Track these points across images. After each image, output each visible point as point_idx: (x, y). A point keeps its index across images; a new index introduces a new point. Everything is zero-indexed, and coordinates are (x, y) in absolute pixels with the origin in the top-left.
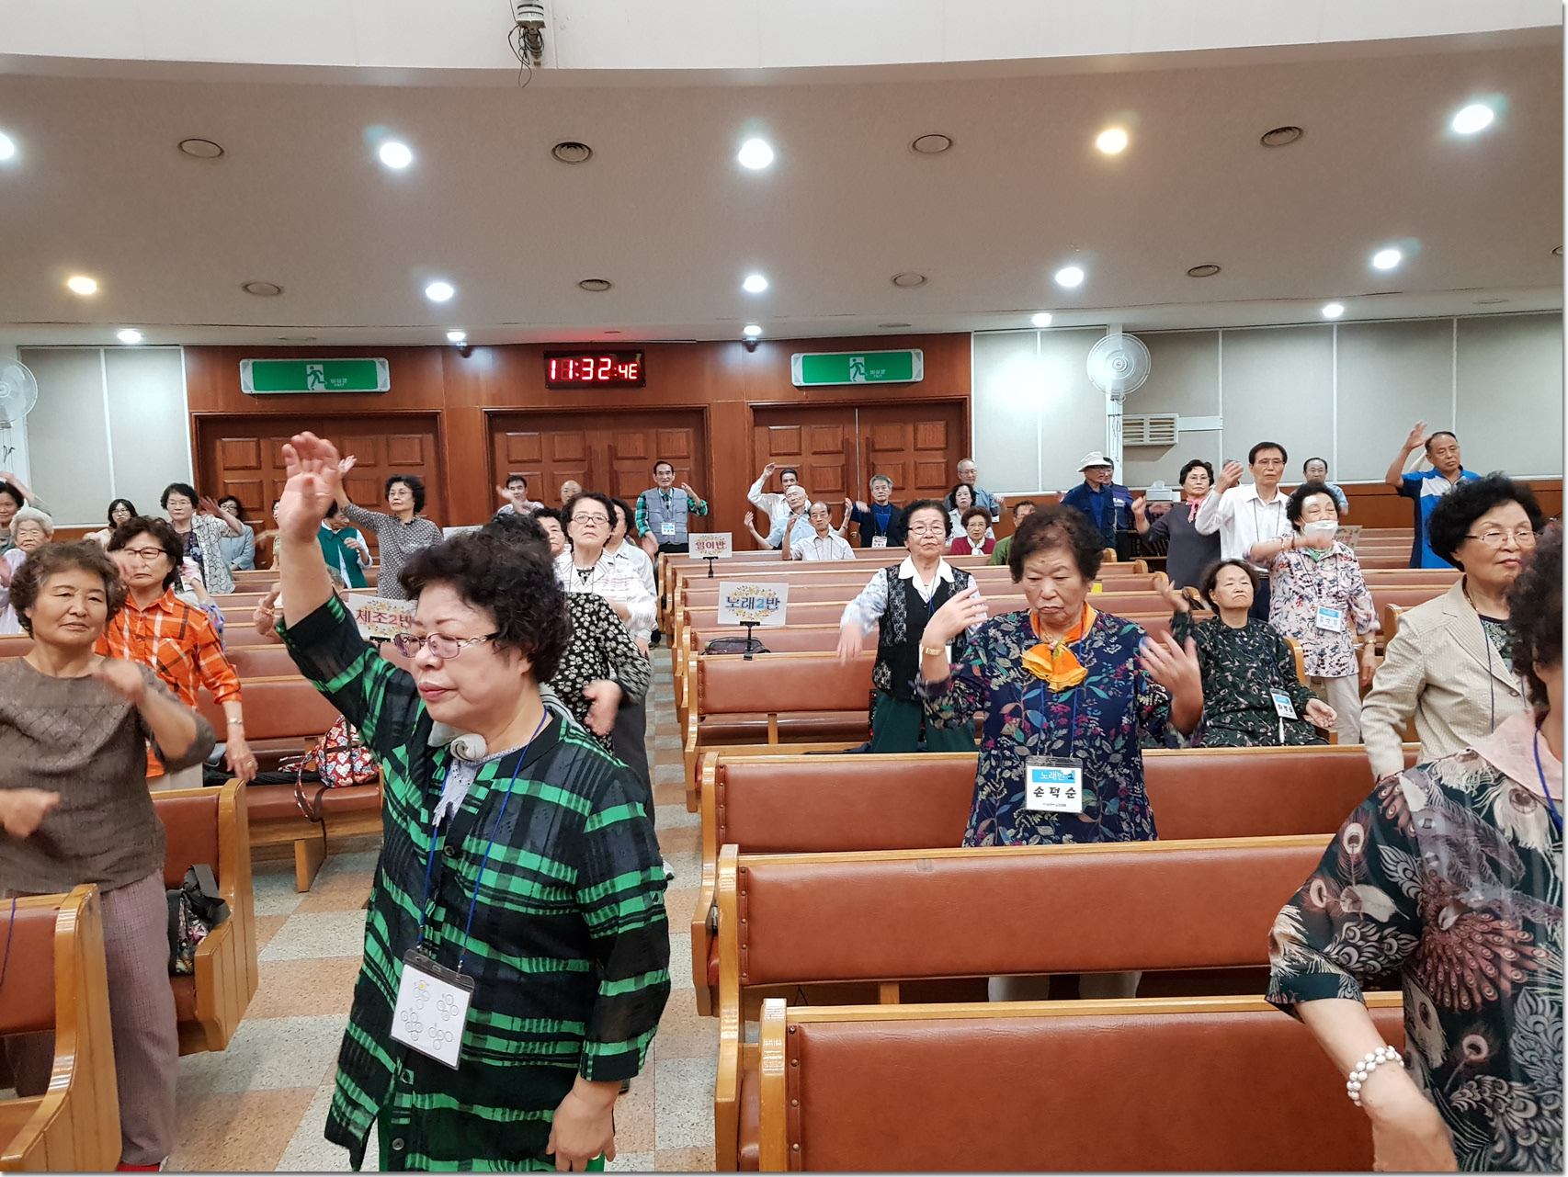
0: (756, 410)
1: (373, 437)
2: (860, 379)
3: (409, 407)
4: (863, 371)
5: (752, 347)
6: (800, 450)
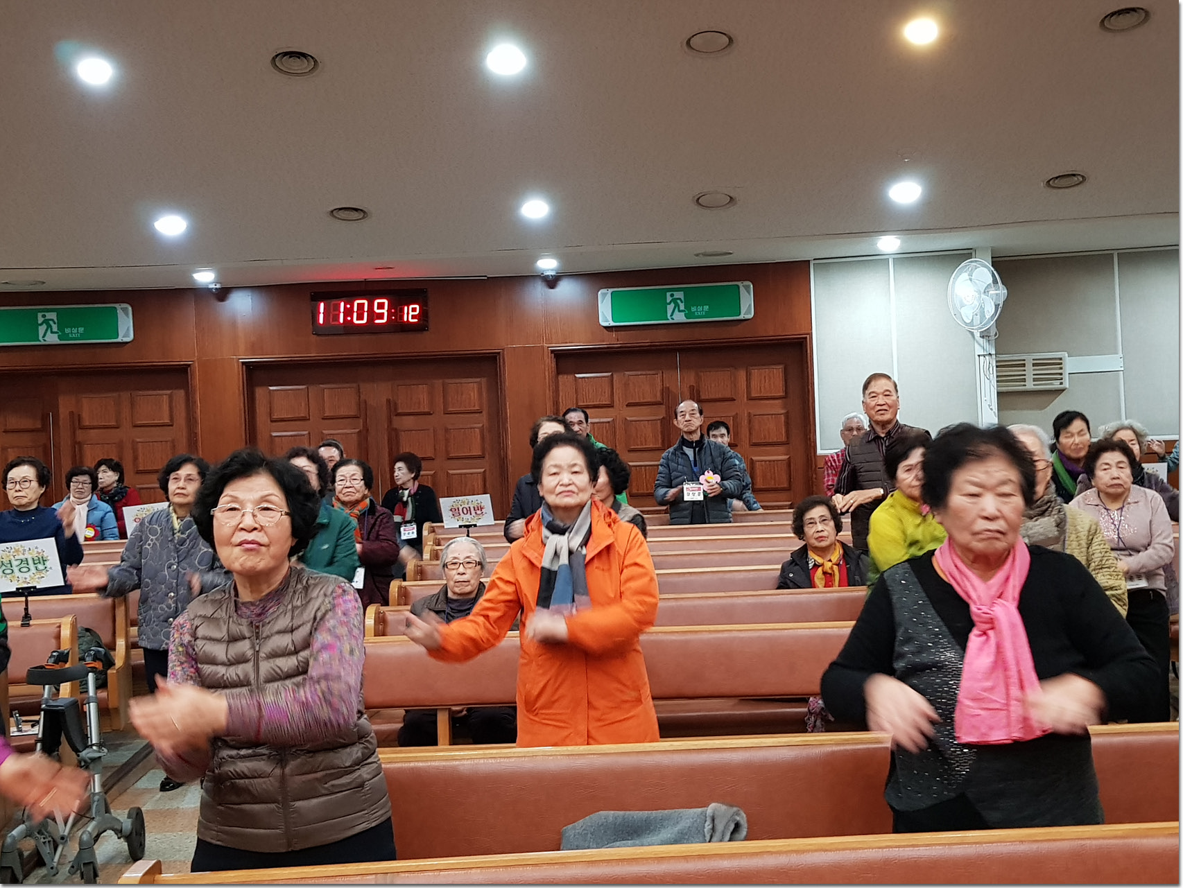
0: (559, 356)
1: (115, 394)
2: (680, 317)
3: (154, 357)
4: (682, 307)
5: (552, 282)
6: (613, 401)
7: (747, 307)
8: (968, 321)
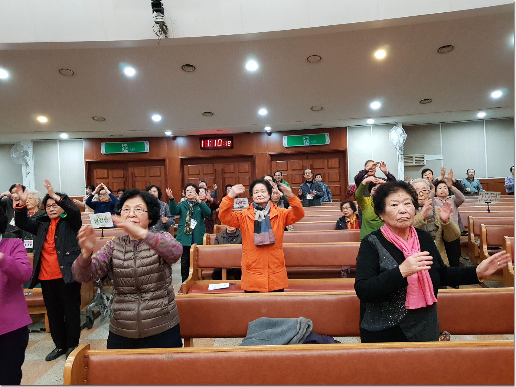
0: (272, 156)
1: (144, 167)
2: (307, 144)
3: (155, 157)
4: (308, 141)
5: (269, 134)
6: (287, 169)
7: (328, 141)
8: (395, 145)
